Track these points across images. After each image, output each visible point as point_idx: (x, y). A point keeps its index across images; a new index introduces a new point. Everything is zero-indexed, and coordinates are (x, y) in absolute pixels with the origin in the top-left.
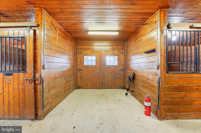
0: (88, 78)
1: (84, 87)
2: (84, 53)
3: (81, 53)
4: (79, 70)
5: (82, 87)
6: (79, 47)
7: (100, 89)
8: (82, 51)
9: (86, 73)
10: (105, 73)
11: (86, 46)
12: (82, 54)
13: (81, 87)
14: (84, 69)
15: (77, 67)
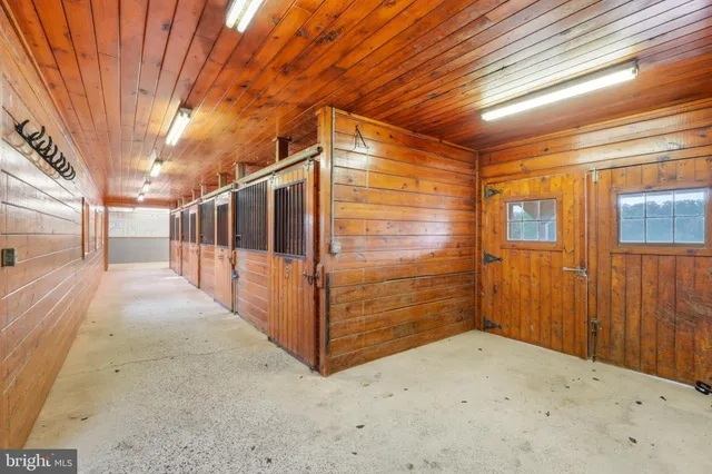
0: (525, 293)
1: (505, 330)
2: (506, 191)
3: (494, 192)
4: (489, 259)
5: (500, 327)
6: (490, 171)
7: (582, 356)
8: (497, 187)
9: (515, 272)
10: (615, 282)
11: (514, 163)
12: (497, 196)
13: (493, 326)
14: (506, 256)
15: (480, 249)
